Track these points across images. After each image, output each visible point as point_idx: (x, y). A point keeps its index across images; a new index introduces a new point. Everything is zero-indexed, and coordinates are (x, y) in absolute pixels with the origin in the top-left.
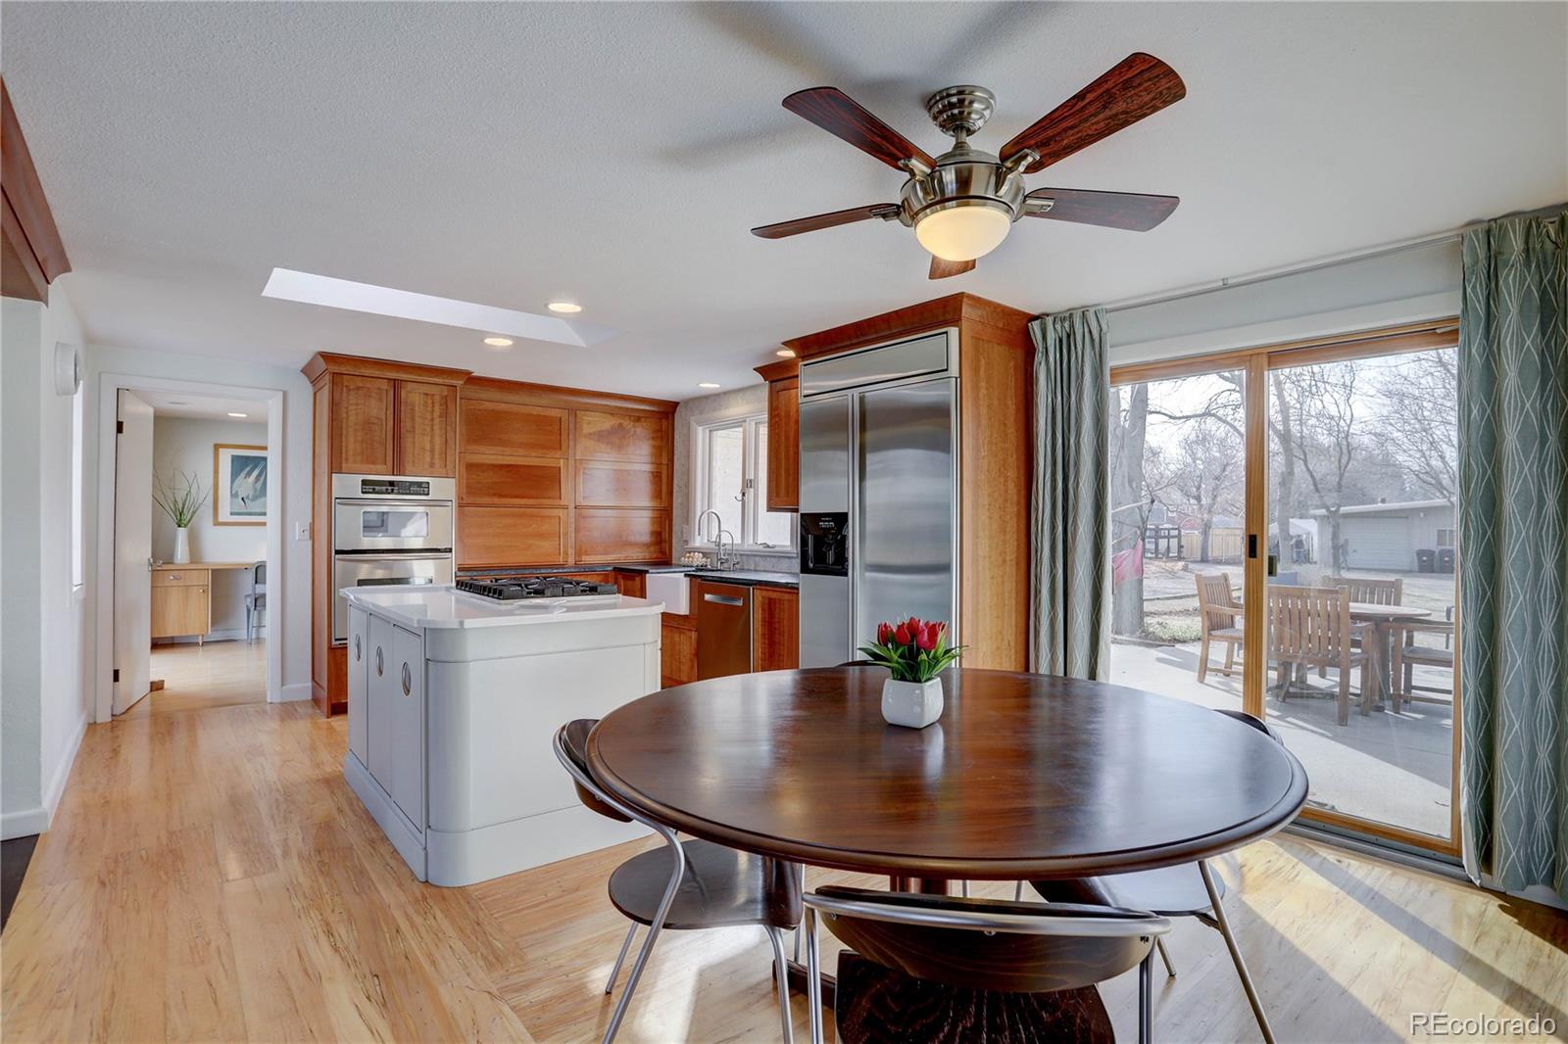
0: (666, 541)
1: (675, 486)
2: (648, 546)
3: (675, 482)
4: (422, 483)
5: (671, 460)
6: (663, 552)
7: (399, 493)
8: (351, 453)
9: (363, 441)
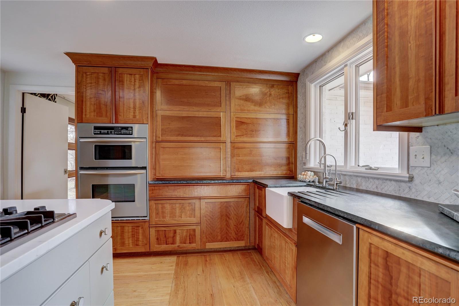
0: (292, 163)
1: (298, 128)
2: (280, 165)
3: (298, 126)
4: (128, 127)
5: (296, 112)
6: (291, 171)
7: (115, 134)
8: (88, 111)
9: (95, 104)
